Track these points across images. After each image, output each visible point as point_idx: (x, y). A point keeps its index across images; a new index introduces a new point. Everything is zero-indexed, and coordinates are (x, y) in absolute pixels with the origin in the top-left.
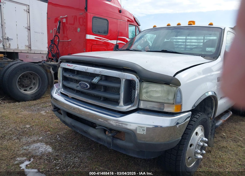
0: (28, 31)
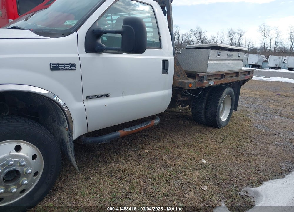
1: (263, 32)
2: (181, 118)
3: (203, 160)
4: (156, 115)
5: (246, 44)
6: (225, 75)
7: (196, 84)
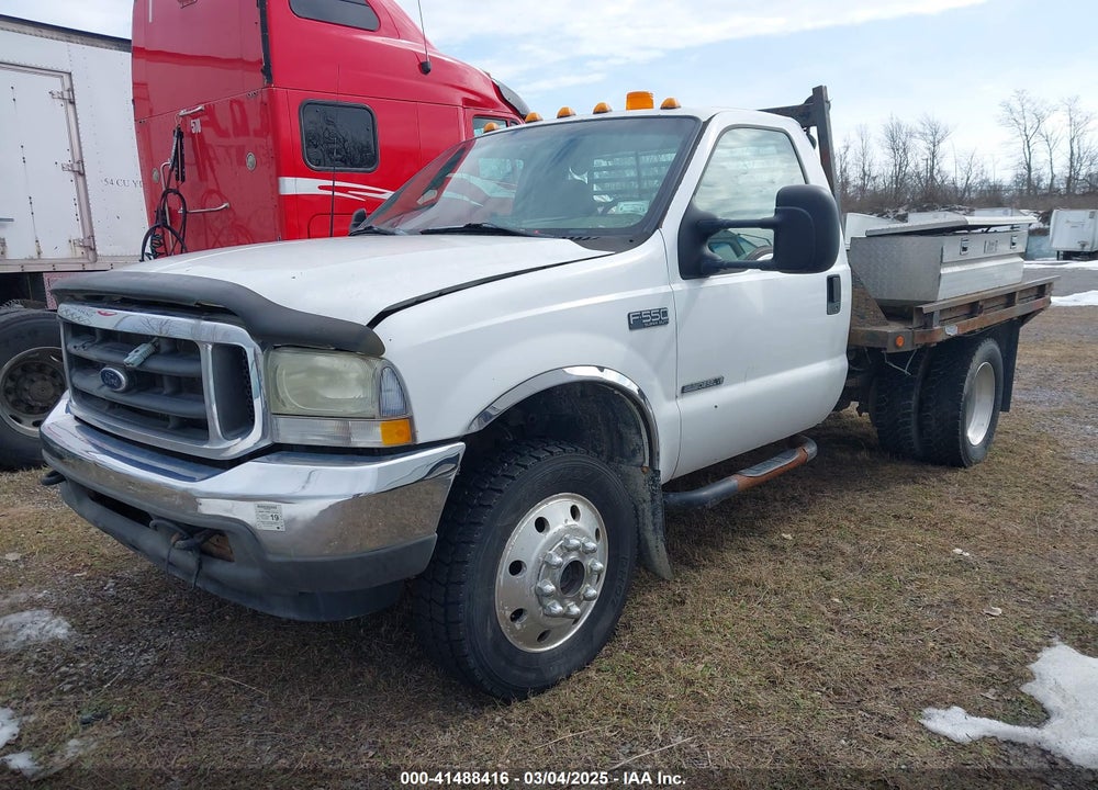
0: (76, 178)
1: (1019, 124)
2: (834, 445)
3: (958, 551)
4: (802, 433)
5: (959, 172)
6: (980, 303)
7: (914, 336)
